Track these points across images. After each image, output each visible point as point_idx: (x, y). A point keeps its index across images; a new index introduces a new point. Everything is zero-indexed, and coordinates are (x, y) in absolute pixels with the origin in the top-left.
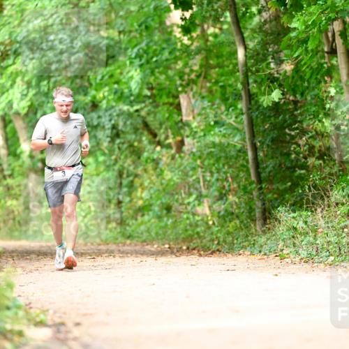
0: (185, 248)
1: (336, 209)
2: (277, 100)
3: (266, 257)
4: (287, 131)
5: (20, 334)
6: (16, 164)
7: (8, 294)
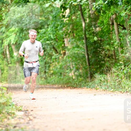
0: (66, 86)
1: (114, 74)
2: (96, 40)
3: (91, 89)
4: (98, 49)
5: (14, 114)
6: (12, 60)
7: (10, 101)
